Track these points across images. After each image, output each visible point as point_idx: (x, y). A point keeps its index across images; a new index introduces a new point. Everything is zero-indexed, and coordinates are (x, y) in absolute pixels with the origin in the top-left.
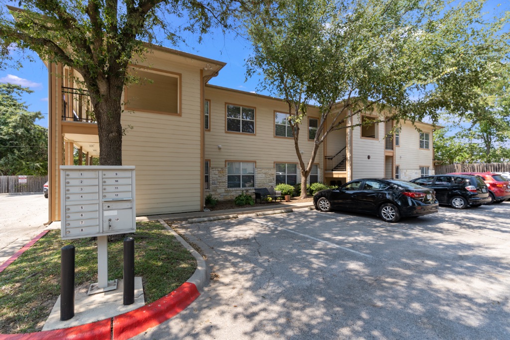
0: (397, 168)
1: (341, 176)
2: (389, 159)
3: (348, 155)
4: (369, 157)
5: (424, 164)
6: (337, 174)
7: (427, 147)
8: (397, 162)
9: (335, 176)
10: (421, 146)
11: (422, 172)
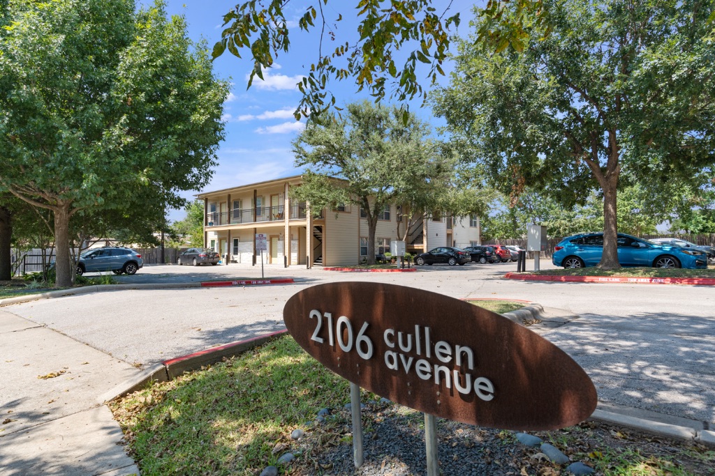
0: (454, 242)
1: (420, 248)
2: (449, 236)
3: (425, 233)
4: (437, 235)
5: (473, 240)
6: (417, 246)
7: (475, 225)
8: (454, 238)
9: (415, 248)
10: (471, 225)
11: (472, 245)
